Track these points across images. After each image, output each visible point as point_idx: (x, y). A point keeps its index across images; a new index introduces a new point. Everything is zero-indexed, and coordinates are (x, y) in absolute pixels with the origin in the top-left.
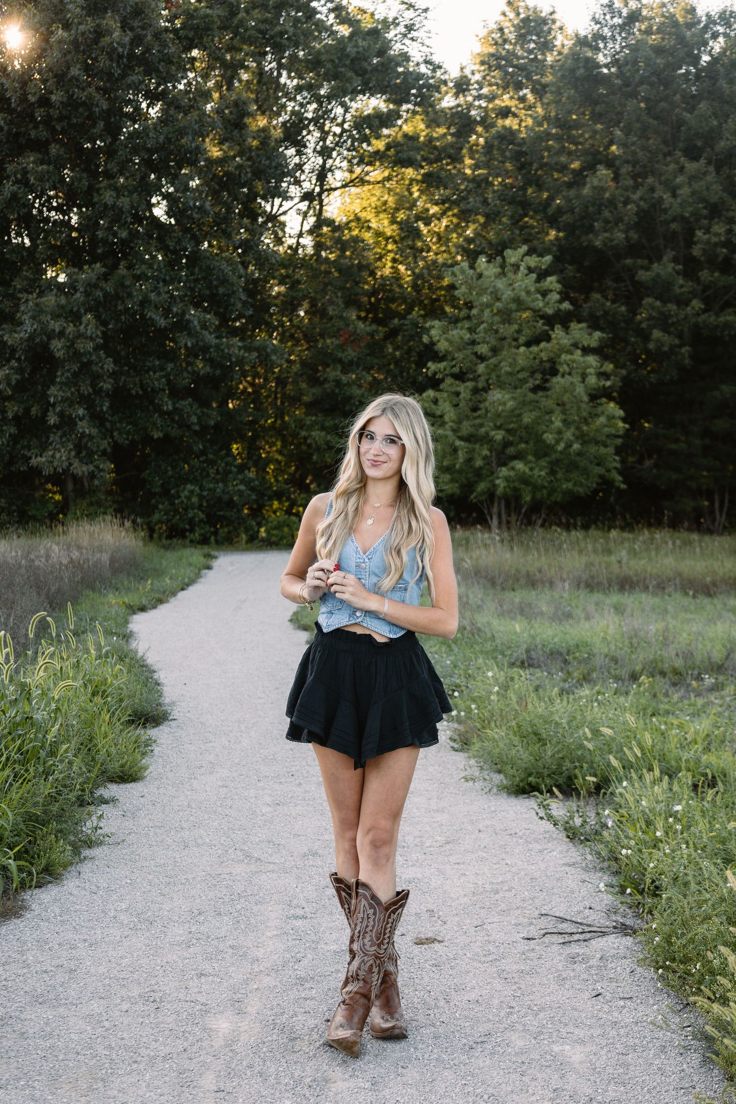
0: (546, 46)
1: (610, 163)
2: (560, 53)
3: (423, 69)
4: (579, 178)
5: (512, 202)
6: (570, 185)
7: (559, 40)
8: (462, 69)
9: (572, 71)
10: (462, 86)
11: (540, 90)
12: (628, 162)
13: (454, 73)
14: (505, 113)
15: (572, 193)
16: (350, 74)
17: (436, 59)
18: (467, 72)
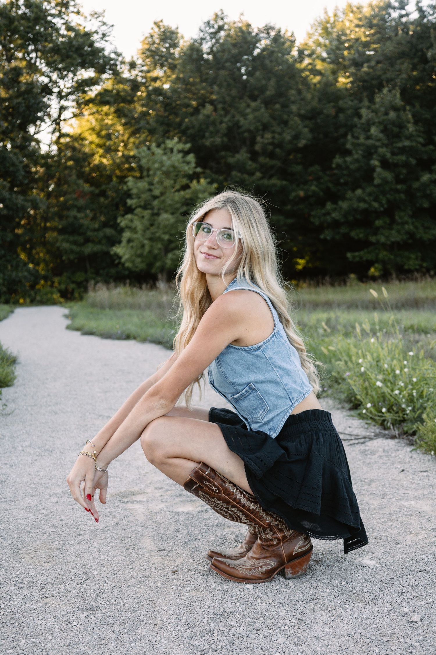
0: (174, 45)
1: (212, 103)
2: (182, 50)
3: (113, 56)
4: (197, 111)
5: (162, 124)
6: (192, 114)
7: (181, 43)
8: (132, 57)
9: (190, 56)
10: (132, 65)
11: (173, 67)
12: (220, 102)
13: (128, 59)
15: (193, 118)
16: (75, 56)
17: (119, 51)
18: (135, 59)
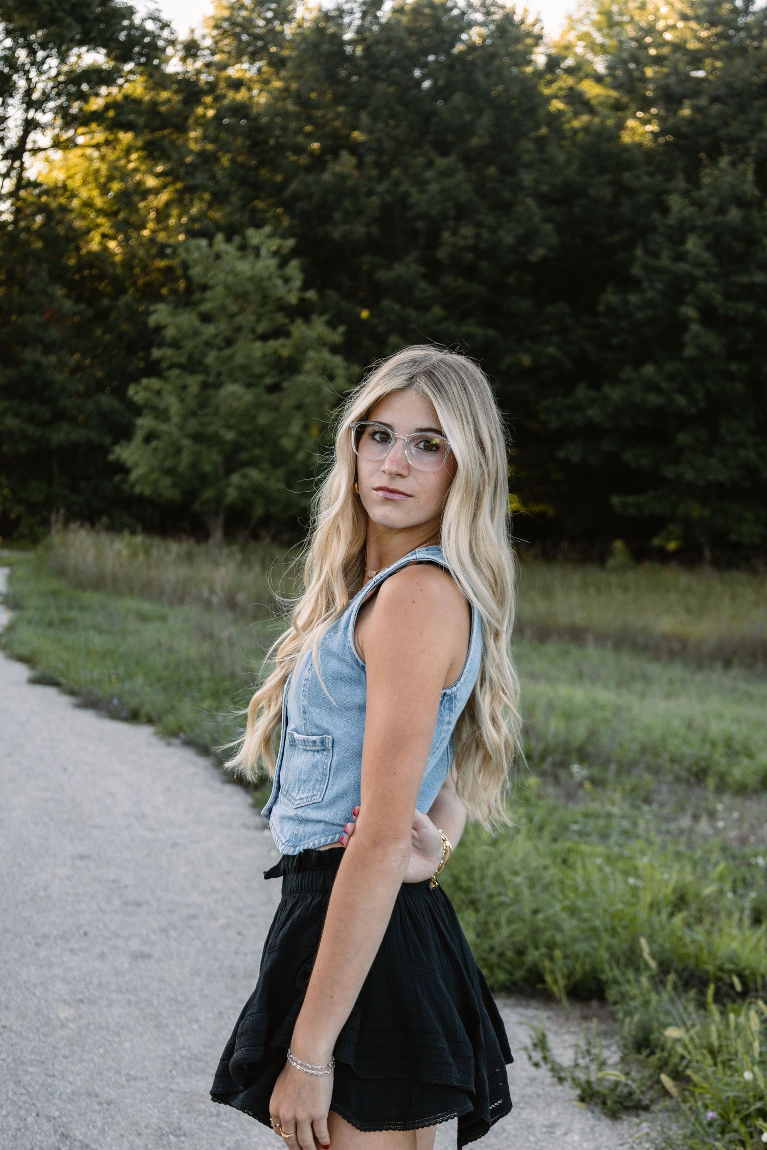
0: (285, 16)
1: (354, 149)
2: (300, 26)
3: (150, 26)
4: (319, 161)
6: (308, 169)
7: (300, 13)
8: (192, 31)
10: (191, 49)
12: (372, 150)
13: (183, 36)
14: (237, 84)
15: (310, 177)
16: (69, 20)
17: (164, 16)
18: (197, 36)
